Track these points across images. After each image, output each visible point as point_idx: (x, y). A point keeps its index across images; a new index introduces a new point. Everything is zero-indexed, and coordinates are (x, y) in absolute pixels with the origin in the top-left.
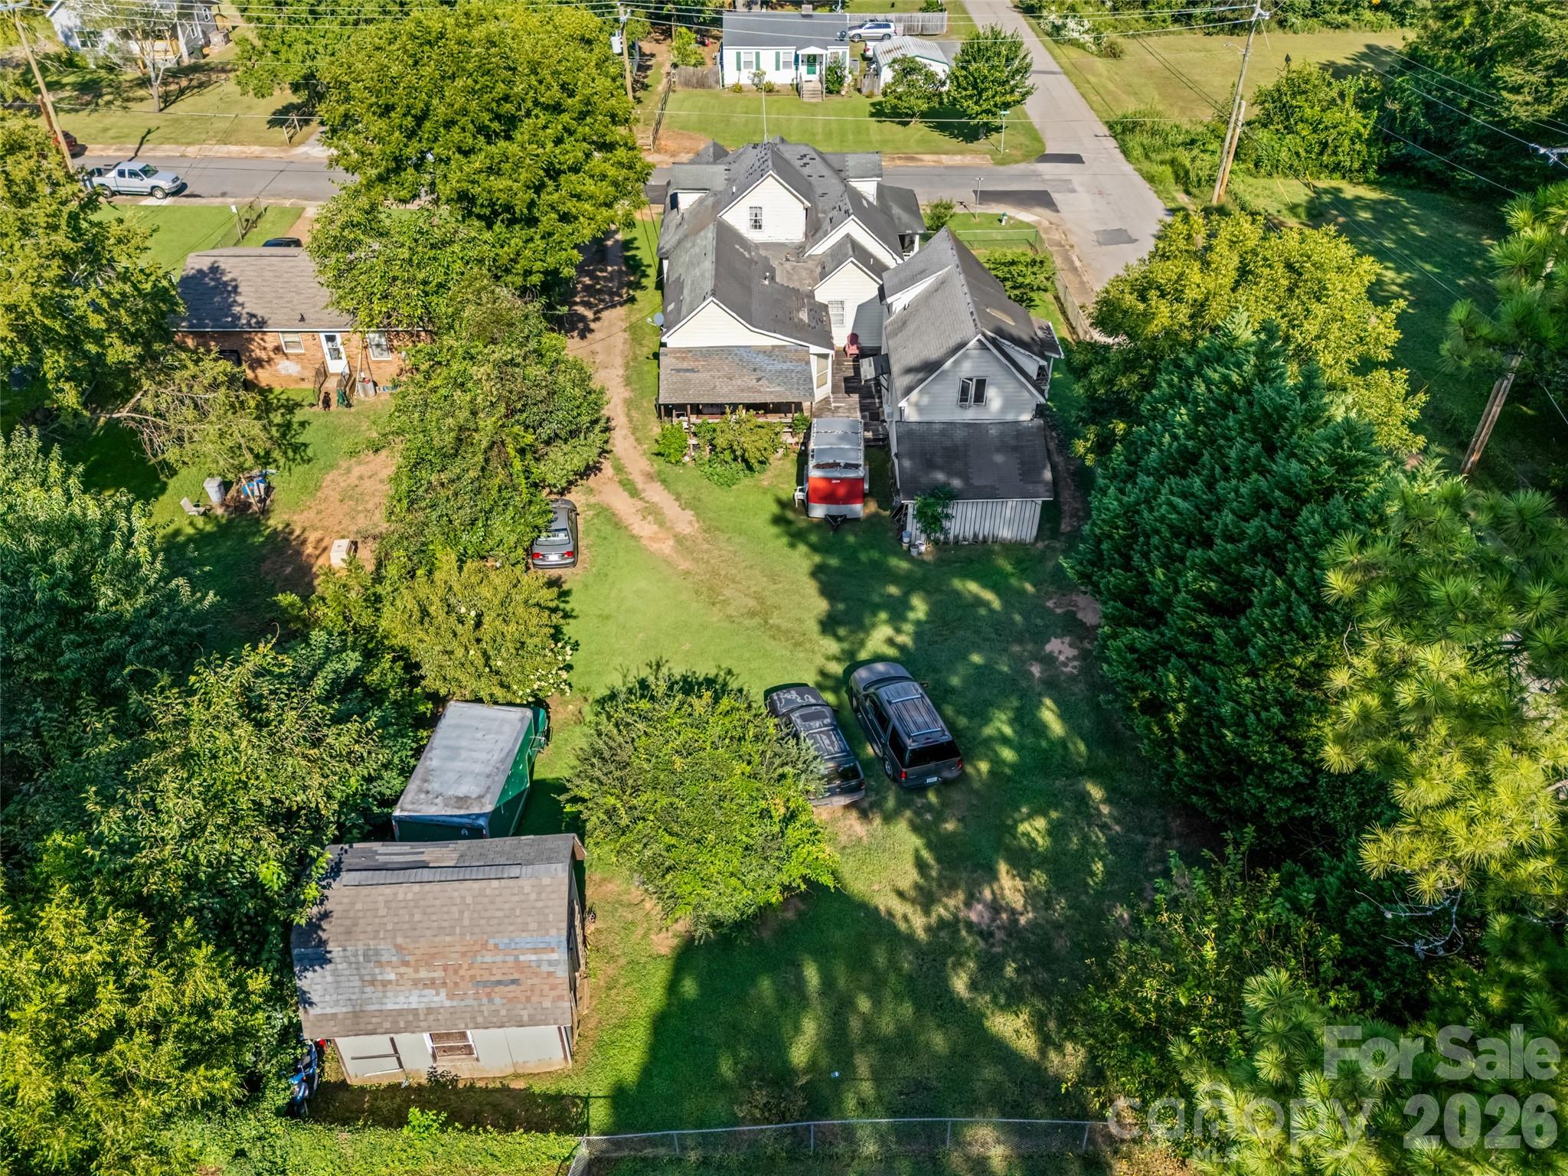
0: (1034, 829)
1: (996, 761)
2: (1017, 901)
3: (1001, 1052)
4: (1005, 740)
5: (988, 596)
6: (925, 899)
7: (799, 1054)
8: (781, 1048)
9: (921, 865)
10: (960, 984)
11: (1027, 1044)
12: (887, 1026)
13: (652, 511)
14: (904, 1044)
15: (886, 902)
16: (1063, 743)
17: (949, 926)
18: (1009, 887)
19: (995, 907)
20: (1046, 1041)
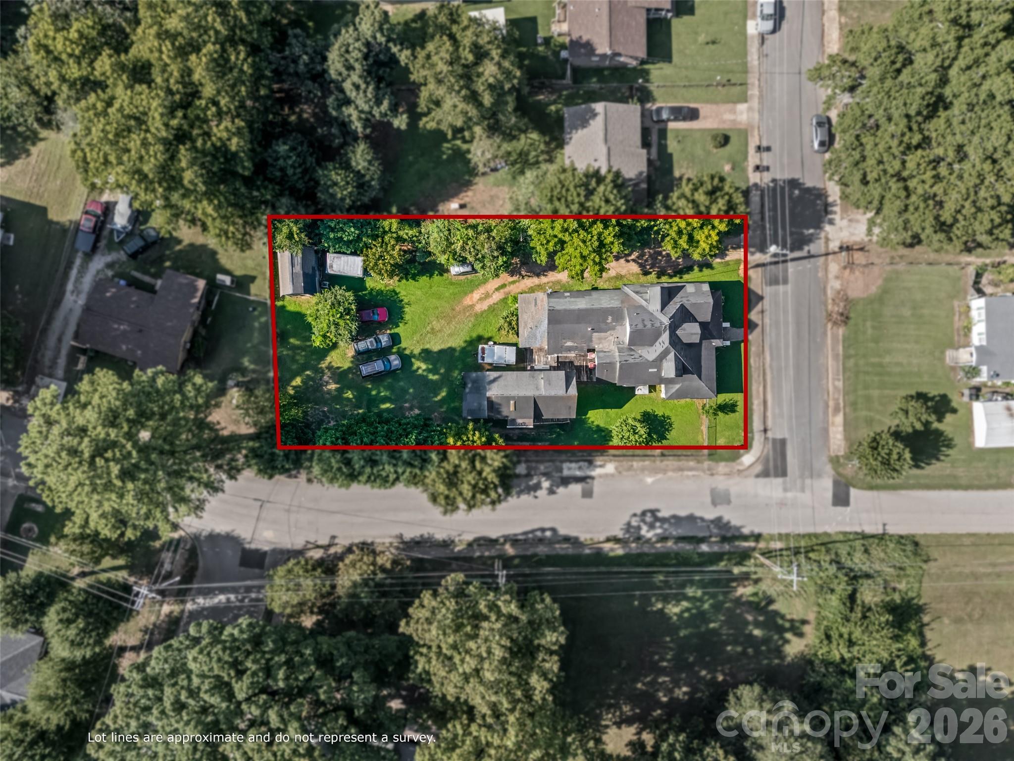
0: (349, 395)
1: (371, 390)
2: (329, 387)
3: (293, 378)
4: (379, 392)
5: (439, 398)
6: (329, 368)
7: (292, 340)
8: (294, 337)
9: (338, 368)
10: (308, 373)
11: (294, 383)
12: (298, 357)
13: (487, 296)
14: (294, 360)
15: (328, 359)
16: (378, 407)
17: (322, 372)
18: (333, 386)
19: (327, 383)
20: (294, 387)
